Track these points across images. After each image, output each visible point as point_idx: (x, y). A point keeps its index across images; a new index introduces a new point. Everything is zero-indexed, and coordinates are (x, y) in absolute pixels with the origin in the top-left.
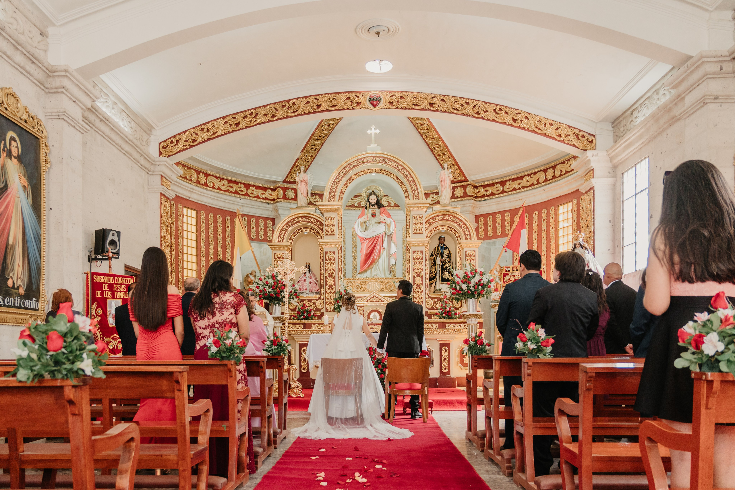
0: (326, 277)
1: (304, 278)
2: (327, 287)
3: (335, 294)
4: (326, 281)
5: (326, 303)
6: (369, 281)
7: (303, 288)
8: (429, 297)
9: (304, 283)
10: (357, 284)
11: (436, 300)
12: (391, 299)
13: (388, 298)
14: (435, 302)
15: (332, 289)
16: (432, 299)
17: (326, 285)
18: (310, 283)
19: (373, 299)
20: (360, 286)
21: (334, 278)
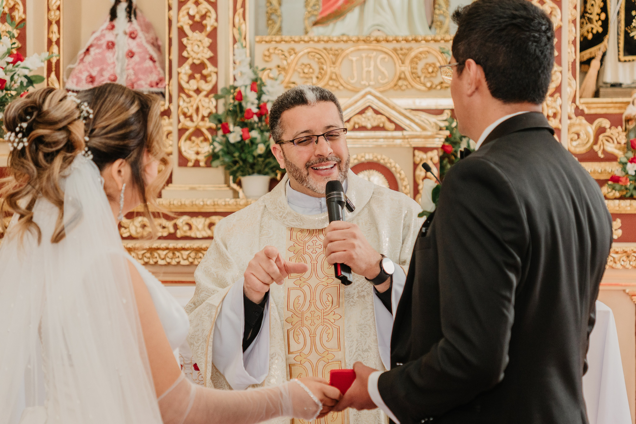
0: (181, 30)
1: (110, 37)
2: (186, 69)
3: (217, 98)
4: (182, 47)
5: (182, 131)
6: (350, 48)
7: (101, 71)
8: (579, 112)
9: (109, 54)
10: (305, 60)
11: (606, 123)
12: (433, 119)
13: (424, 116)
14: (601, 130)
15: (204, 78)
16: (591, 118)
17: (180, 64)
18: (131, 54)
19: (362, 120)
20: (316, 67)
21: (213, 35)
